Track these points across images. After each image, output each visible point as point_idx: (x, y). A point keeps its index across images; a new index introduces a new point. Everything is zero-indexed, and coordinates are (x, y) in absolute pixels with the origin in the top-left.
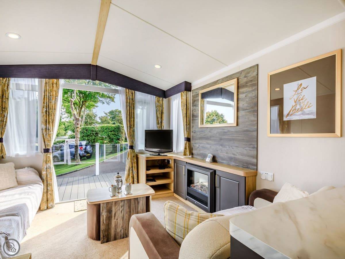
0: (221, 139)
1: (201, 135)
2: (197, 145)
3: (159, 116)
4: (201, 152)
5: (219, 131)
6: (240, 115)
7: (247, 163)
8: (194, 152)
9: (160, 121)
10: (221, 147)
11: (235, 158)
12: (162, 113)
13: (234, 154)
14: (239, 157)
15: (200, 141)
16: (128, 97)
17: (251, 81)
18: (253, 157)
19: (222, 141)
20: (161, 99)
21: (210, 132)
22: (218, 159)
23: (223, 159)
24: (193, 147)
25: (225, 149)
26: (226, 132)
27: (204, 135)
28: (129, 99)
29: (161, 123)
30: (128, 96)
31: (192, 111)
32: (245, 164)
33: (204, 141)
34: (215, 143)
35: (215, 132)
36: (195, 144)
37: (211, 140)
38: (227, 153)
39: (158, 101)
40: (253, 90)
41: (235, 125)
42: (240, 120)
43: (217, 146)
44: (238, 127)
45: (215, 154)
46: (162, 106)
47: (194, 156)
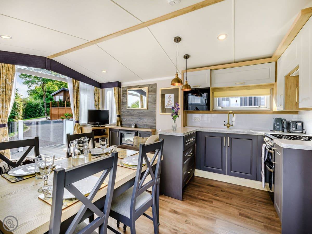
0: (140, 116)
1: (128, 113)
2: (125, 119)
3: (97, 100)
4: (128, 123)
5: (139, 111)
6: (149, 104)
7: (152, 126)
8: (123, 123)
9: (97, 104)
10: (139, 120)
11: (146, 124)
12: (99, 98)
13: (146, 123)
14: (148, 124)
15: (127, 117)
16: (75, 86)
17: (154, 90)
18: (154, 123)
19: (140, 117)
20: (98, 89)
21: (133, 112)
22: (138, 126)
23: (141, 126)
24: (122, 120)
25: (142, 120)
26: (142, 112)
27: (130, 114)
28: (76, 87)
29: (98, 105)
30: (75, 84)
31: (122, 99)
32: (151, 127)
33: (130, 117)
34: (136, 118)
35: (136, 112)
36: (124, 118)
37: (134, 116)
38: (143, 122)
39: (96, 90)
40: (154, 94)
41: (147, 109)
42: (149, 107)
43: (138, 119)
44: (148, 110)
45: (137, 123)
46: (98, 93)
47: (123, 126)
